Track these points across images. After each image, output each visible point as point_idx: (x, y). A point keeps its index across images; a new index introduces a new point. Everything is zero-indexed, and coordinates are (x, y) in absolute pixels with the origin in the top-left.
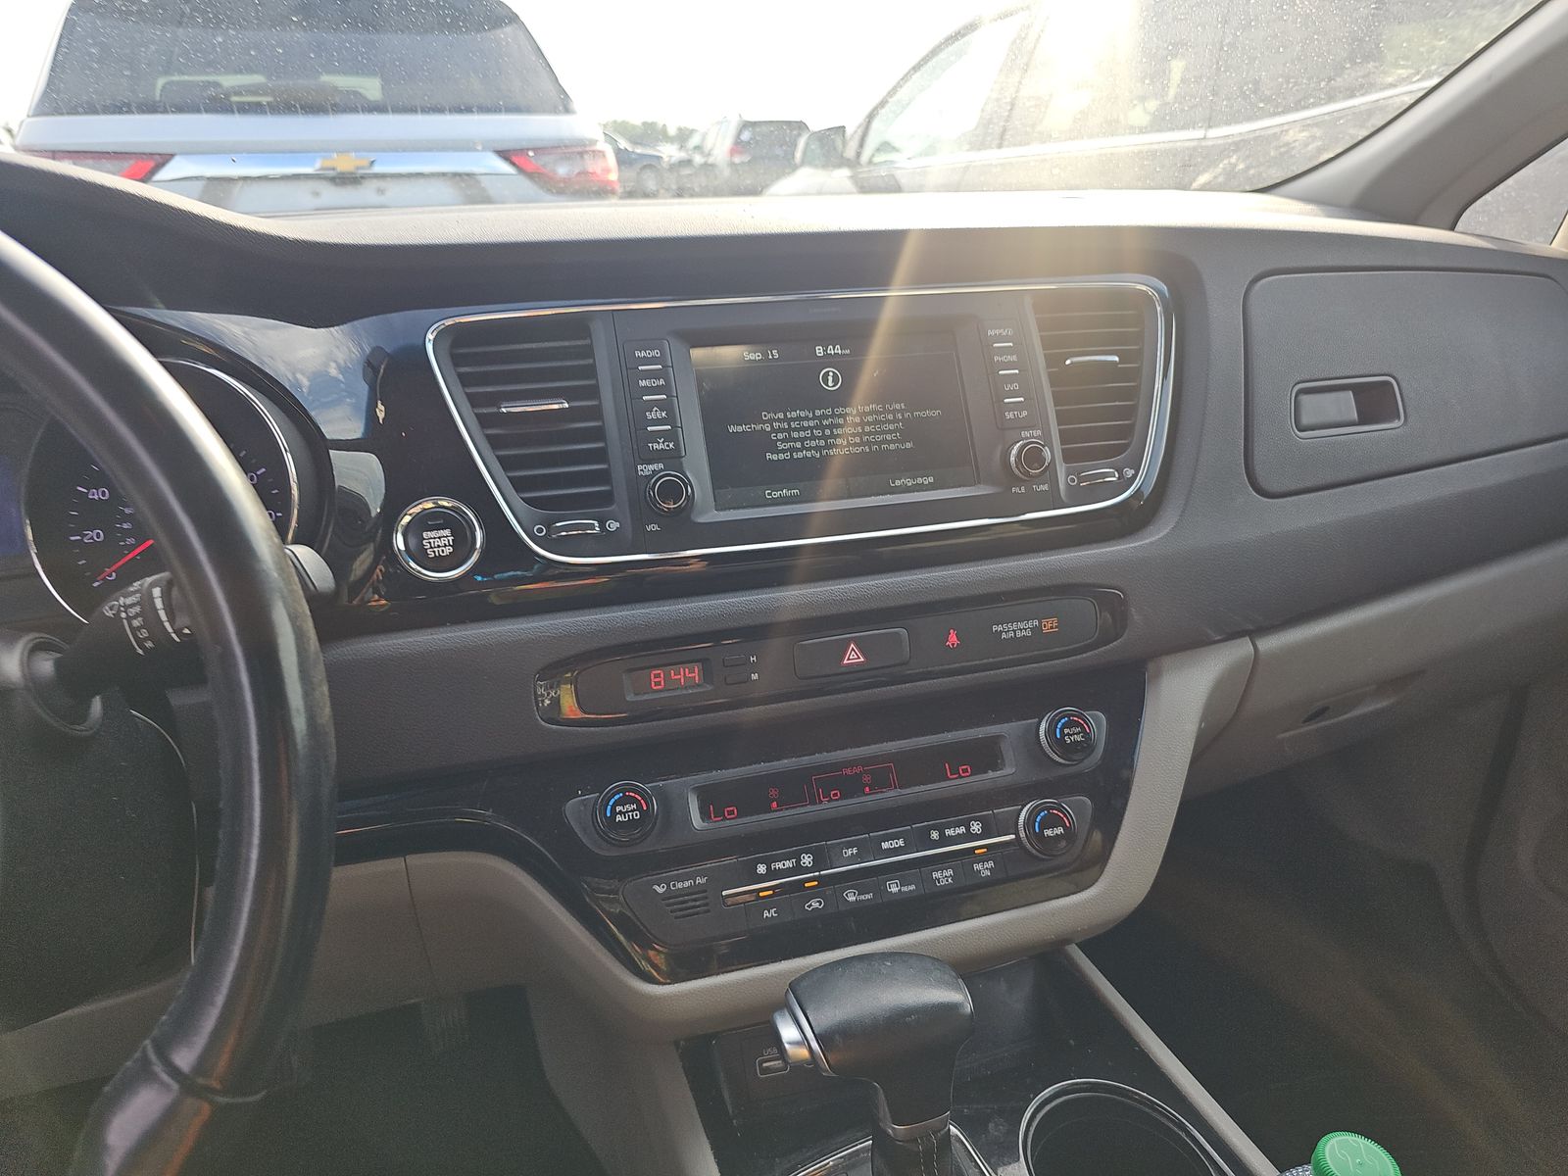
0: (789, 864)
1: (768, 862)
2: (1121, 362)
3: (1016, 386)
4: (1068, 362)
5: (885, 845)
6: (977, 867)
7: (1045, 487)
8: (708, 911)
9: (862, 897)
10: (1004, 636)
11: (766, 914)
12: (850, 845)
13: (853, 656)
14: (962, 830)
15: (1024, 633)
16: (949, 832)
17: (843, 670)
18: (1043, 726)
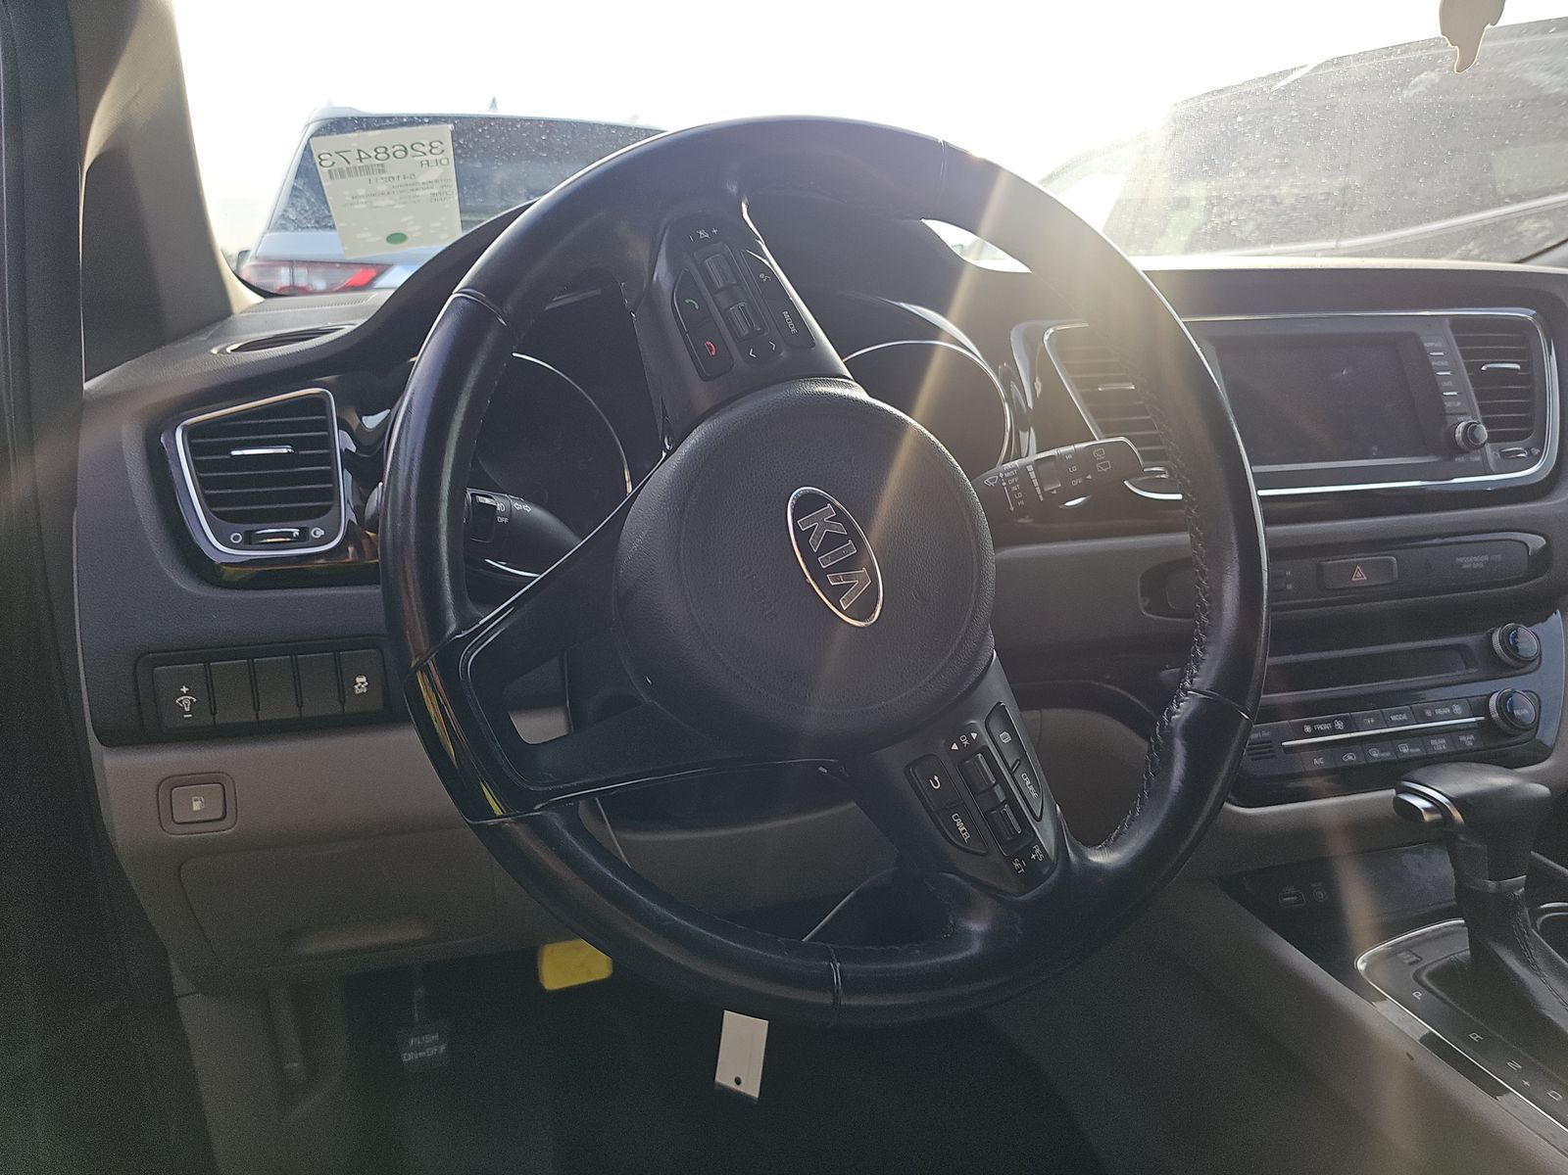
0: (1327, 727)
1: (1312, 724)
2: (1522, 370)
3: (1450, 384)
4: (1484, 368)
5: (1394, 718)
6: (1462, 738)
7: (1478, 459)
8: (1272, 757)
9: (1383, 755)
10: (1464, 567)
11: (1316, 762)
12: (1370, 717)
13: (1360, 576)
14: (1447, 711)
15: (1478, 565)
16: (1438, 711)
17: (1352, 585)
18: (1496, 638)
